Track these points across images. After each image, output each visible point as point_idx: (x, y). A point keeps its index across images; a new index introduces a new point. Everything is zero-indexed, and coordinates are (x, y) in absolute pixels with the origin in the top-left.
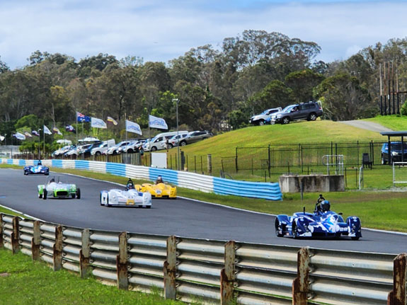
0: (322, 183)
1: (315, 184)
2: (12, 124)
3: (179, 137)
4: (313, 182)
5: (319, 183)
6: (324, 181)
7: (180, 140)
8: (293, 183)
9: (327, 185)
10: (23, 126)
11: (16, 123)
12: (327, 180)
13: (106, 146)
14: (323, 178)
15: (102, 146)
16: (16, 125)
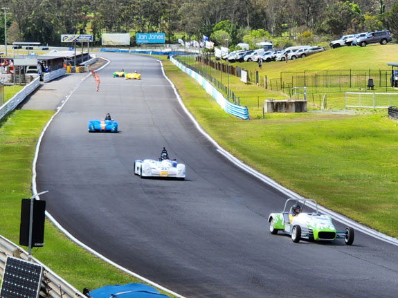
0: (290, 107)
1: (285, 107)
2: (211, 27)
3: (301, 51)
4: (284, 105)
5: (288, 107)
6: (291, 105)
7: (302, 53)
8: (270, 106)
9: (294, 108)
10: (219, 29)
11: (214, 26)
12: (294, 105)
13: (256, 54)
14: (291, 103)
15: (253, 54)
16: (214, 29)
